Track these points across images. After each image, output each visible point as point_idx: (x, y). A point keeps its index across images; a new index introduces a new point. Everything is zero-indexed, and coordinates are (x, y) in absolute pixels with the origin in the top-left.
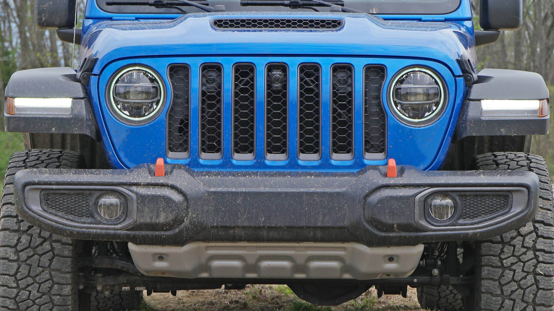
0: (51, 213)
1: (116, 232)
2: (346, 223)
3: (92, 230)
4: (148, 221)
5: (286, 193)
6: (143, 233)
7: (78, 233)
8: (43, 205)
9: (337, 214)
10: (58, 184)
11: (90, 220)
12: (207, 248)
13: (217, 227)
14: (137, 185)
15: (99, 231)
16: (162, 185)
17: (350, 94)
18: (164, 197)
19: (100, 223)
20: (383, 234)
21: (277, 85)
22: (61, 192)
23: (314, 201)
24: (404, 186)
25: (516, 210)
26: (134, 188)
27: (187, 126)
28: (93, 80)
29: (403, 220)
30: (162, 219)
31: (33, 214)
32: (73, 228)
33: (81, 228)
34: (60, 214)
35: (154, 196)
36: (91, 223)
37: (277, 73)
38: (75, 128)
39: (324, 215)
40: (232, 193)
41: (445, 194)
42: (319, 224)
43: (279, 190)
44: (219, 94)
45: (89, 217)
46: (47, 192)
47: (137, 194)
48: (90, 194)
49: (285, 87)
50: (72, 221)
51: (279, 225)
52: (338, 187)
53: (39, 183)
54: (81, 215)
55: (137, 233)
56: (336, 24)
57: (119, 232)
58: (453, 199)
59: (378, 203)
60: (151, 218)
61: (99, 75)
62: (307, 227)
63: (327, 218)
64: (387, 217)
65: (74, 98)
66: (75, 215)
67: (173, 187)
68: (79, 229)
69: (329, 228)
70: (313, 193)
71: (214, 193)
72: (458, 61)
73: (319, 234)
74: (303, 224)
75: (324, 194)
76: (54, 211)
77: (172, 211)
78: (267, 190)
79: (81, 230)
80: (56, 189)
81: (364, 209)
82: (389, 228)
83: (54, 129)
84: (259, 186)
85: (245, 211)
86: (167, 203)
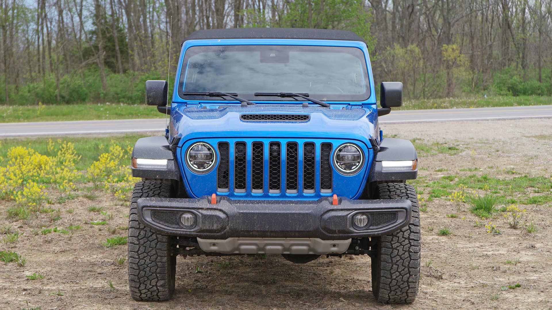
0: (156, 222)
1: (190, 233)
2: (311, 229)
3: (178, 232)
4: (208, 228)
5: (280, 213)
6: (205, 234)
7: (171, 233)
8: (152, 217)
9: (306, 224)
10: (160, 207)
11: (177, 226)
12: (238, 240)
13: (244, 231)
14: (202, 209)
15: (182, 232)
16: (215, 209)
17: (313, 158)
18: (216, 216)
19: (182, 228)
20: (330, 235)
21: (275, 154)
22: (162, 211)
23: (295, 217)
24: (342, 210)
25: (400, 221)
26: (200, 211)
27: (228, 174)
28: (178, 150)
29: (341, 228)
30: (215, 227)
31: (148, 223)
32: (168, 231)
33: (172, 230)
34: (161, 223)
35: (210, 215)
36: (178, 228)
37: (275, 147)
38: (169, 176)
39: (300, 225)
40: (252, 213)
41: (363, 214)
42: (297, 230)
43: (276, 212)
44: (245, 158)
46: (154, 211)
47: (202, 214)
48: (177, 213)
49: (279, 154)
50: (167, 226)
51: (276, 230)
52: (307, 210)
53: (150, 207)
54: (172, 223)
55: (202, 234)
56: (306, 118)
57: (192, 233)
58: (367, 216)
59: (328, 219)
60: (209, 227)
61: (182, 147)
62: (291, 231)
63: (301, 226)
64: (333, 227)
65: (168, 160)
66: (169, 223)
67: (221, 210)
69: (302, 231)
70: (294, 213)
71: (242, 213)
72: (370, 139)
74: (289, 230)
75: (300, 214)
76: (158, 221)
77: (220, 223)
78: (270, 211)
79: (173, 232)
80: (159, 210)
81: (321, 222)
82: (334, 232)
83: (157, 176)
84: (265, 210)
85: (258, 222)
86: (218, 219)
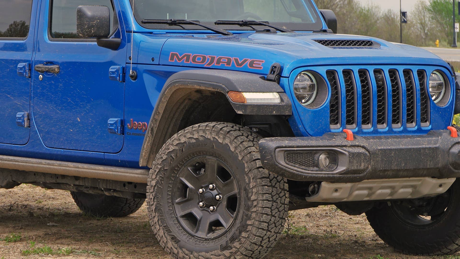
0: (291, 165)
1: (333, 175)
2: (440, 165)
3: (319, 175)
5: (414, 149)
6: (349, 176)
8: (286, 160)
9: (436, 160)
11: (315, 168)
13: (381, 170)
15: (324, 175)
16: (358, 146)
18: (363, 153)
19: (322, 170)
20: (457, 171)
22: (298, 152)
23: (426, 153)
26: (344, 148)
30: (363, 166)
32: (307, 175)
33: (312, 174)
34: (297, 166)
35: (358, 153)
36: (317, 171)
37: (379, 75)
38: (287, 111)
39: (430, 161)
40: (389, 149)
42: (428, 167)
43: (410, 147)
45: (314, 167)
46: (289, 152)
47: (349, 152)
48: (315, 153)
50: (305, 169)
51: (411, 168)
52: (434, 144)
53: (285, 147)
54: (310, 166)
55: (345, 176)
57: (335, 175)
60: (357, 167)
61: (288, 77)
63: (432, 162)
65: (279, 93)
66: (305, 166)
67: (363, 147)
68: (311, 175)
69: (431, 168)
70: (426, 148)
71: (381, 150)
73: (425, 172)
74: (421, 167)
75: (430, 148)
76: (292, 164)
78: (404, 147)
79: (313, 175)
80: (297, 150)
81: (449, 156)
83: (274, 112)
84: (399, 145)
85: (395, 160)
86: (365, 157)
